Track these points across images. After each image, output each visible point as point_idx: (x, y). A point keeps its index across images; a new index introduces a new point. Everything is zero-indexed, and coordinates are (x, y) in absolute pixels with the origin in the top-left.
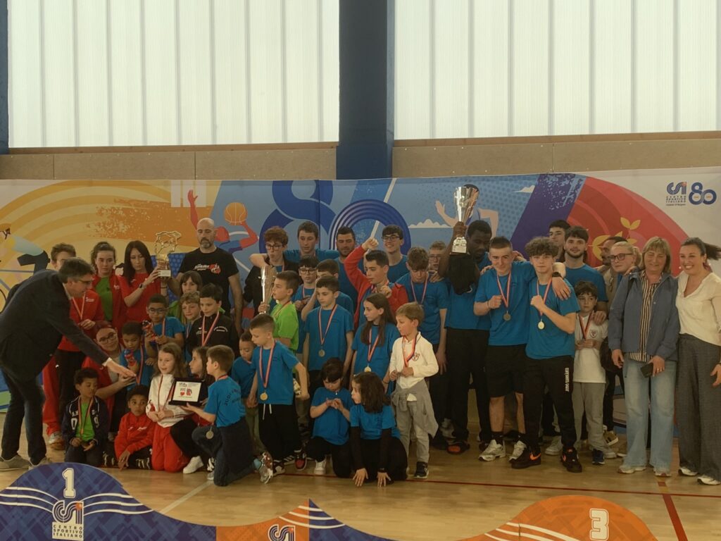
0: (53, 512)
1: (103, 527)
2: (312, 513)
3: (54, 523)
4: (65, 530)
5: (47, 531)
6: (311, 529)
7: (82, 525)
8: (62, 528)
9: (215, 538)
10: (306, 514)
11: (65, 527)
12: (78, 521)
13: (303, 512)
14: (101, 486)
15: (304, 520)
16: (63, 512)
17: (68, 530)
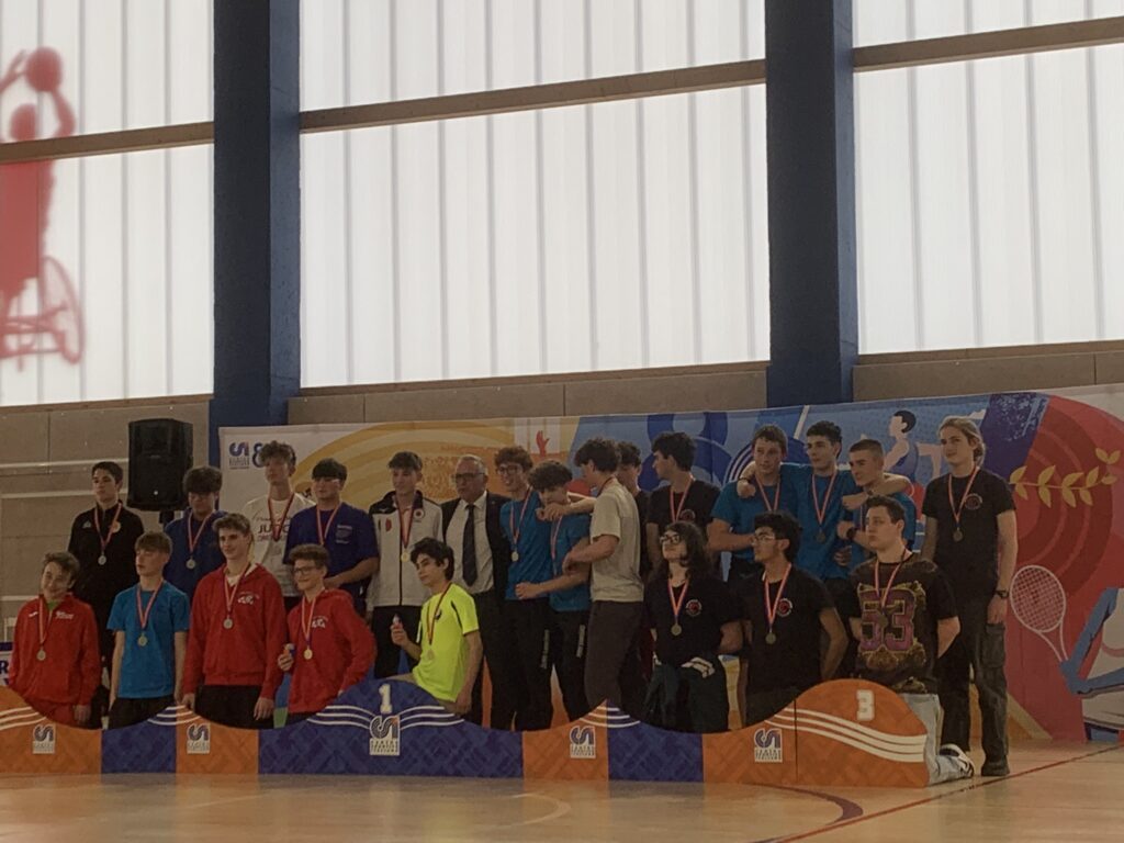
0: (370, 729)
1: (418, 741)
2: (609, 713)
3: (371, 740)
4: (382, 745)
5: (365, 747)
6: (609, 729)
7: (398, 740)
8: (379, 743)
9: (521, 744)
10: (604, 714)
11: (382, 742)
12: (394, 736)
13: (601, 712)
14: (414, 700)
15: (602, 721)
16: (380, 728)
17: (385, 745)
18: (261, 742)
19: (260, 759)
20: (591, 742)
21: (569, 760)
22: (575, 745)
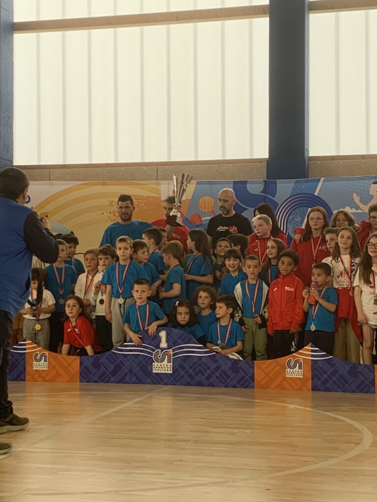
0: (153, 357)
1: (185, 365)
2: (313, 351)
3: (154, 364)
4: (161, 367)
5: (149, 368)
6: (312, 360)
7: (171, 364)
8: (159, 366)
9: (253, 368)
10: (309, 352)
11: (161, 365)
12: (169, 361)
13: (308, 350)
14: (183, 341)
15: (308, 355)
16: (160, 357)
17: (163, 367)
18: (81, 364)
19: (81, 374)
20: (300, 368)
21: (285, 378)
22: (289, 369)
